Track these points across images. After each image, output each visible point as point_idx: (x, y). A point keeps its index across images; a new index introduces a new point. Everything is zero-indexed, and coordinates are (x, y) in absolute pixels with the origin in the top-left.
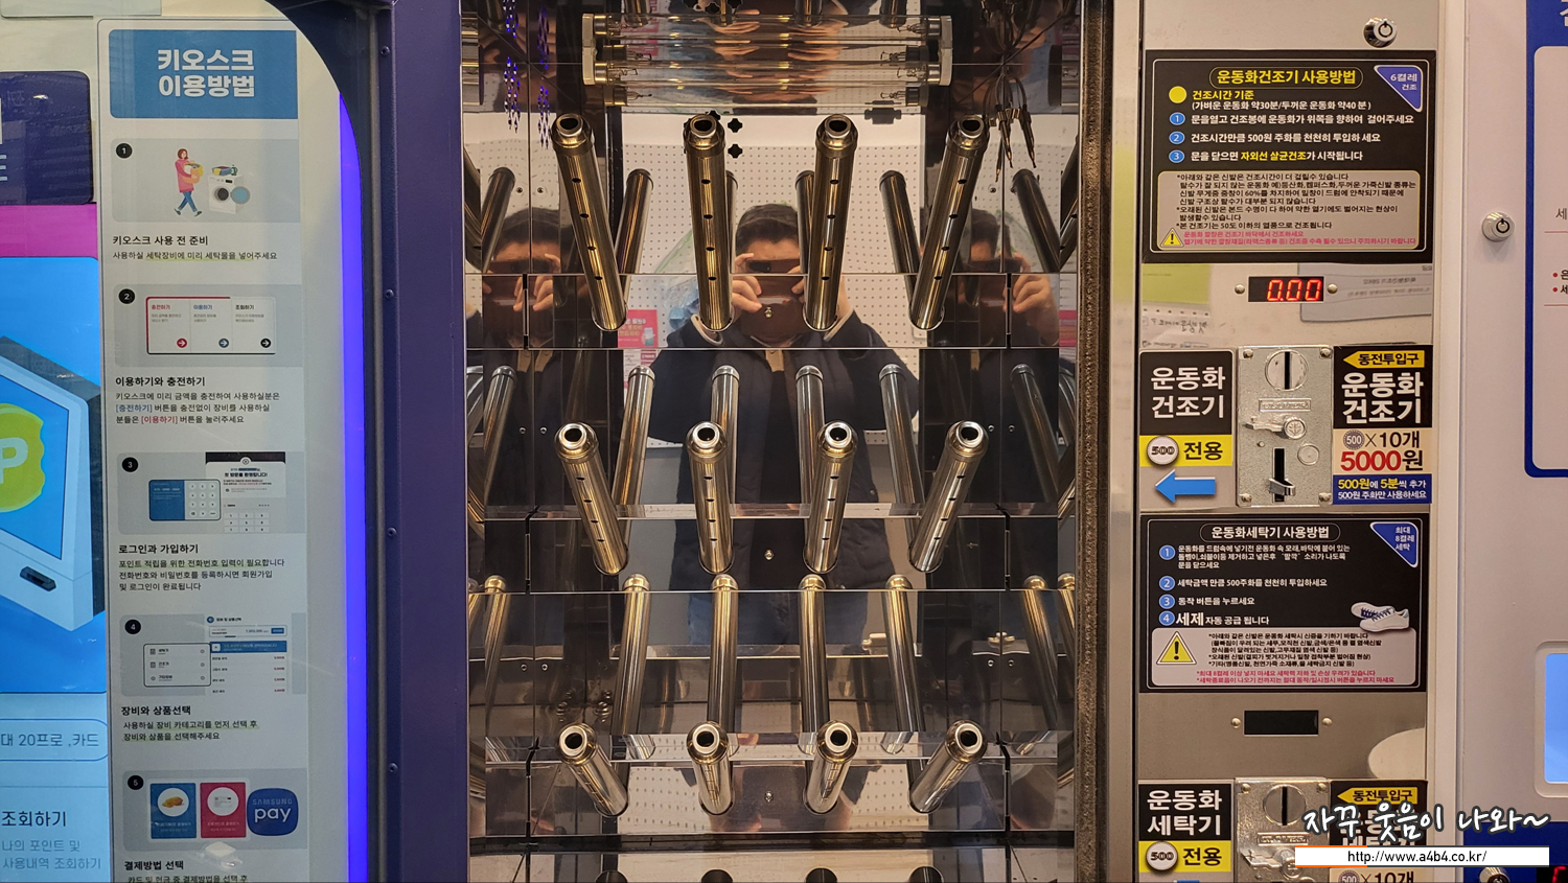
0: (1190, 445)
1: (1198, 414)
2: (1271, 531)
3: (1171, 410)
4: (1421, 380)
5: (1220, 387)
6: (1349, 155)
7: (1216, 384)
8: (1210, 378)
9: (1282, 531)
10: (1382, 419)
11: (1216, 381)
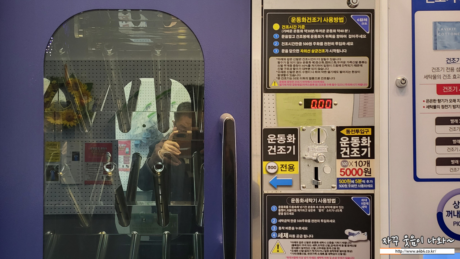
0: (282, 165)
1: (285, 153)
2: (313, 200)
3: (275, 151)
4: (370, 140)
5: (294, 142)
6: (341, 51)
7: (292, 141)
8: (290, 139)
9: (318, 200)
10: (355, 155)
11: (292, 140)
